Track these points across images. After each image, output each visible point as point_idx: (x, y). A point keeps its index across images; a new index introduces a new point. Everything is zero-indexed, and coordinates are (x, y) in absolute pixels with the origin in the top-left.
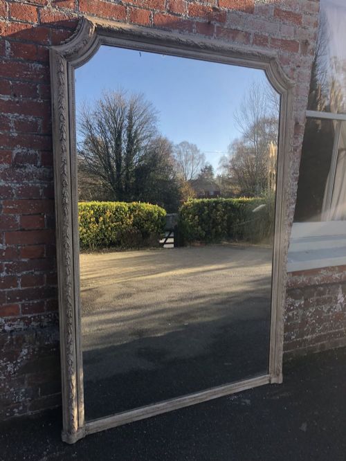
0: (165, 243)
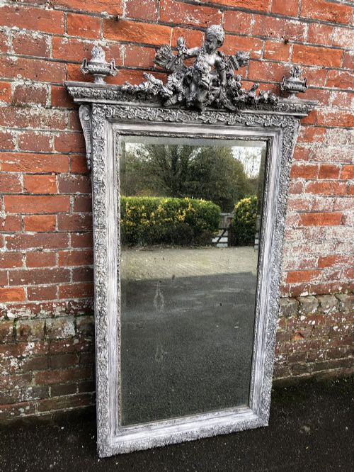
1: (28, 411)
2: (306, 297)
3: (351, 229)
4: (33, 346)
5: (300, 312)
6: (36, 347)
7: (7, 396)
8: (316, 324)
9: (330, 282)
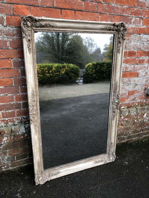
0: (79, 82)
2: (123, 109)
3: (141, 78)
5: (121, 115)
8: (128, 120)
9: (133, 101)
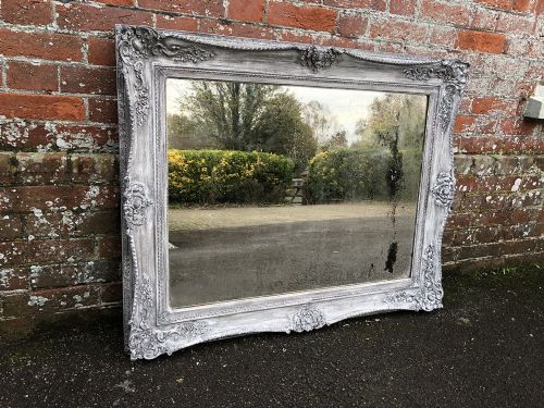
1: (87, 299)
4: (98, 193)
6: (101, 195)
7: (56, 274)
8: (467, 191)
9: (484, 135)
